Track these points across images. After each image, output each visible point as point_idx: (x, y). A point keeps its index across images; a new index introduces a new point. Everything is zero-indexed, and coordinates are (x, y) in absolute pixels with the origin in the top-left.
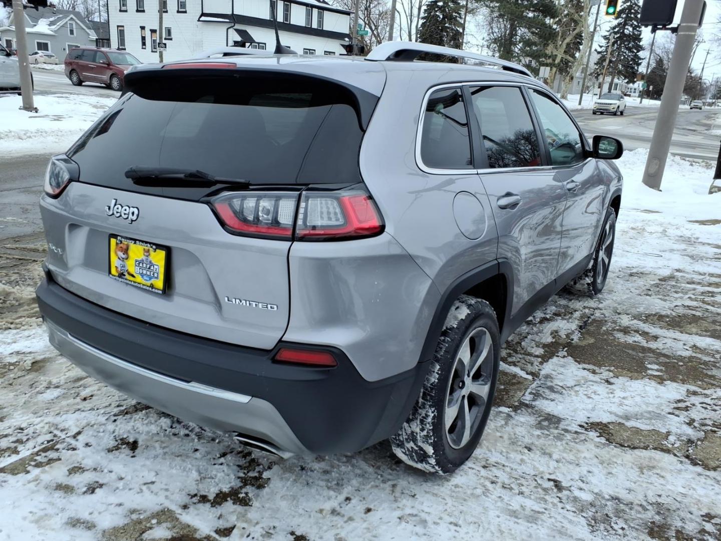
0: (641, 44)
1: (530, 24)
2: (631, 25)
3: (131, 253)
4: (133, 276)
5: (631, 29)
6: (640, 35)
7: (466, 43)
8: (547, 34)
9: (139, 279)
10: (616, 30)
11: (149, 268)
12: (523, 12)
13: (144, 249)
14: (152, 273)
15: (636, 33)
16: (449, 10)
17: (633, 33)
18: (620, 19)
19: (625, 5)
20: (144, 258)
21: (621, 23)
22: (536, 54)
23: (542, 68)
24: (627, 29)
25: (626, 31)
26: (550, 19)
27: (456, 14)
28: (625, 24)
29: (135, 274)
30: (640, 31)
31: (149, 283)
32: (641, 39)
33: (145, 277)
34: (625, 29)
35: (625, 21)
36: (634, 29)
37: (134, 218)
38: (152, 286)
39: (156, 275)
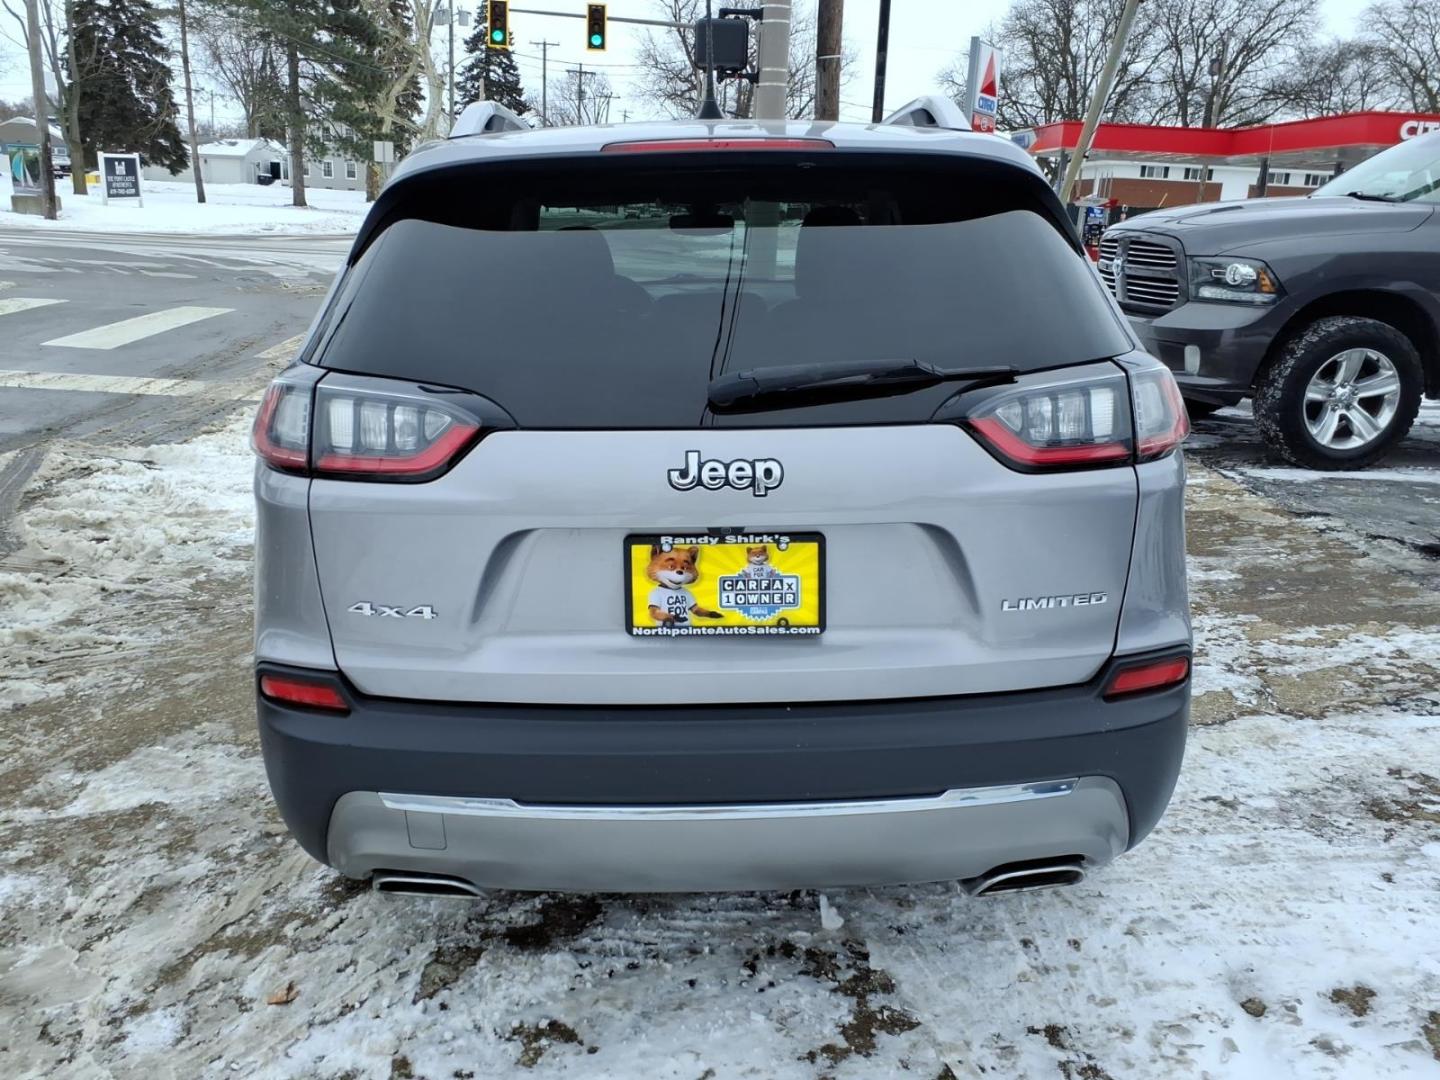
0: (523, 98)
1: (328, 55)
2: (499, 65)
3: (703, 566)
4: (714, 615)
5: (500, 71)
6: (517, 82)
7: (197, 91)
8: (369, 76)
9: (735, 618)
10: (475, 72)
11: (768, 588)
12: (312, 30)
13: (749, 550)
14: (777, 597)
15: (511, 79)
16: (127, 18)
17: (505, 78)
18: (478, 53)
19: (481, 27)
20: (749, 568)
21: (480, 61)
22: (355, 116)
23: (377, 145)
24: (494, 71)
25: (492, 74)
26: (363, 47)
27: (147, 28)
28: (488, 61)
29: (719, 611)
30: (517, 76)
31: (771, 619)
32: (522, 90)
33: (755, 610)
34: (489, 71)
35: (487, 56)
36: (504, 71)
37: (771, 483)
38: (783, 623)
39: (790, 598)
